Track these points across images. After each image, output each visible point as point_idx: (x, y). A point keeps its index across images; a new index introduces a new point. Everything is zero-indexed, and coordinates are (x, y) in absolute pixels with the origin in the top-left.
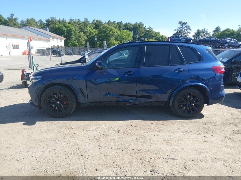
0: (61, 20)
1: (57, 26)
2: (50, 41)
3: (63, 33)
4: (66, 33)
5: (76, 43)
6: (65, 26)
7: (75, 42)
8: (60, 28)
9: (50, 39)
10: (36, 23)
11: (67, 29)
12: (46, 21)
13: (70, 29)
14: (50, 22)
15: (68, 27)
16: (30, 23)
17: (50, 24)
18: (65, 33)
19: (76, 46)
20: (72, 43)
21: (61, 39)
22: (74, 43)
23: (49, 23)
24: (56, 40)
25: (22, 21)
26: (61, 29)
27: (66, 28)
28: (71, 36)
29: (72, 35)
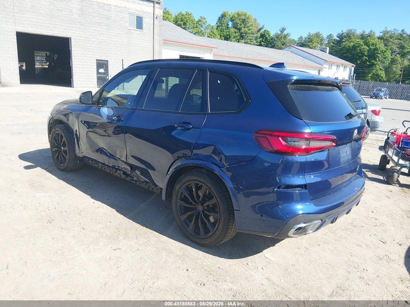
0: (366, 33)
1: (352, 44)
2: (324, 69)
3: (359, 56)
4: (366, 56)
5: (382, 75)
6: (367, 44)
7: (379, 72)
8: (356, 47)
9: (324, 66)
10: (322, 40)
11: (370, 49)
12: (338, 37)
13: (376, 49)
14: (345, 37)
15: (373, 45)
16: (311, 41)
17: (343, 40)
18: (363, 55)
19: (380, 81)
20: (374, 74)
21: (345, 67)
22: (378, 74)
23: (341, 39)
24: (336, 67)
25: (301, 38)
26: (358, 48)
27: (369, 46)
28: (374, 62)
29: (377, 59)
